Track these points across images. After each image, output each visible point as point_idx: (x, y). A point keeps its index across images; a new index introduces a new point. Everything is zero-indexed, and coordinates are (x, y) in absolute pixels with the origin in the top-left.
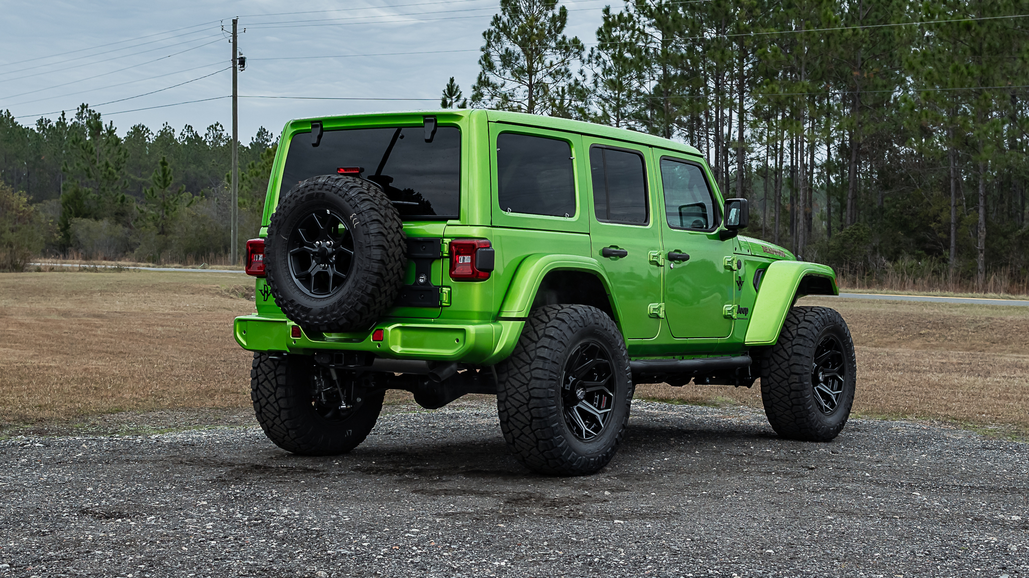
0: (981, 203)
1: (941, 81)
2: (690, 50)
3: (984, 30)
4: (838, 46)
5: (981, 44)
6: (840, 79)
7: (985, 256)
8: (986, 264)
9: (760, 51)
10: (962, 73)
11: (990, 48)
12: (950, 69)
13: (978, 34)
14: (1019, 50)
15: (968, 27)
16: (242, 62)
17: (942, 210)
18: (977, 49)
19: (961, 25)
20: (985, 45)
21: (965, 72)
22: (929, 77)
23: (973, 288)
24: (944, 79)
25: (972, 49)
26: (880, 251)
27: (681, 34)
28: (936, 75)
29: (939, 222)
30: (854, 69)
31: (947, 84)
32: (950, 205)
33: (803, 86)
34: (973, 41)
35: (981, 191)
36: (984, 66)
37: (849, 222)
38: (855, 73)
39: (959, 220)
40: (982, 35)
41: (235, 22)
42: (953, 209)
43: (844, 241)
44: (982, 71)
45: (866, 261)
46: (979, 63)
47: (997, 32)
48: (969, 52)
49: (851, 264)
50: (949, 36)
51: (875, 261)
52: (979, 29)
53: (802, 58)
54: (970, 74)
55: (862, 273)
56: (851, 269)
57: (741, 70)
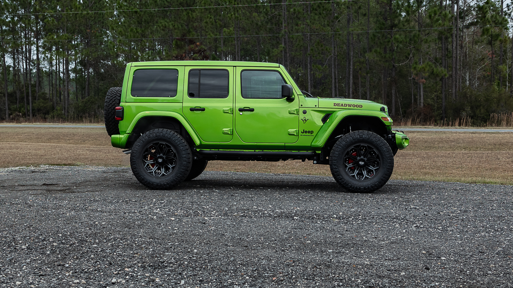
1: (126, 35)
2: (13, 19)
3: (143, 13)
4: (81, 19)
5: (141, 19)
6: (80, 32)
9: (45, 20)
10: (134, 32)
11: (145, 21)
12: (129, 30)
13: (140, 15)
14: (157, 22)
15: (136, 12)
18: (140, 22)
19: (133, 12)
20: (143, 20)
21: (135, 31)
22: (120, 33)
24: (127, 34)
25: (138, 21)
26: (101, 107)
27: (8, 11)
28: (123, 32)
30: (87, 29)
31: (128, 36)
33: (66, 36)
34: (138, 18)
36: (143, 29)
37: (87, 95)
38: (89, 31)
40: (142, 16)
43: (86, 103)
44: (142, 31)
45: (95, 112)
46: (141, 27)
47: (148, 14)
48: (137, 23)
49: (89, 113)
50: (128, 16)
51: (99, 112)
52: (140, 13)
53: (65, 24)
54: (137, 32)
55: (94, 117)
56: (89, 115)
57: (37, 28)
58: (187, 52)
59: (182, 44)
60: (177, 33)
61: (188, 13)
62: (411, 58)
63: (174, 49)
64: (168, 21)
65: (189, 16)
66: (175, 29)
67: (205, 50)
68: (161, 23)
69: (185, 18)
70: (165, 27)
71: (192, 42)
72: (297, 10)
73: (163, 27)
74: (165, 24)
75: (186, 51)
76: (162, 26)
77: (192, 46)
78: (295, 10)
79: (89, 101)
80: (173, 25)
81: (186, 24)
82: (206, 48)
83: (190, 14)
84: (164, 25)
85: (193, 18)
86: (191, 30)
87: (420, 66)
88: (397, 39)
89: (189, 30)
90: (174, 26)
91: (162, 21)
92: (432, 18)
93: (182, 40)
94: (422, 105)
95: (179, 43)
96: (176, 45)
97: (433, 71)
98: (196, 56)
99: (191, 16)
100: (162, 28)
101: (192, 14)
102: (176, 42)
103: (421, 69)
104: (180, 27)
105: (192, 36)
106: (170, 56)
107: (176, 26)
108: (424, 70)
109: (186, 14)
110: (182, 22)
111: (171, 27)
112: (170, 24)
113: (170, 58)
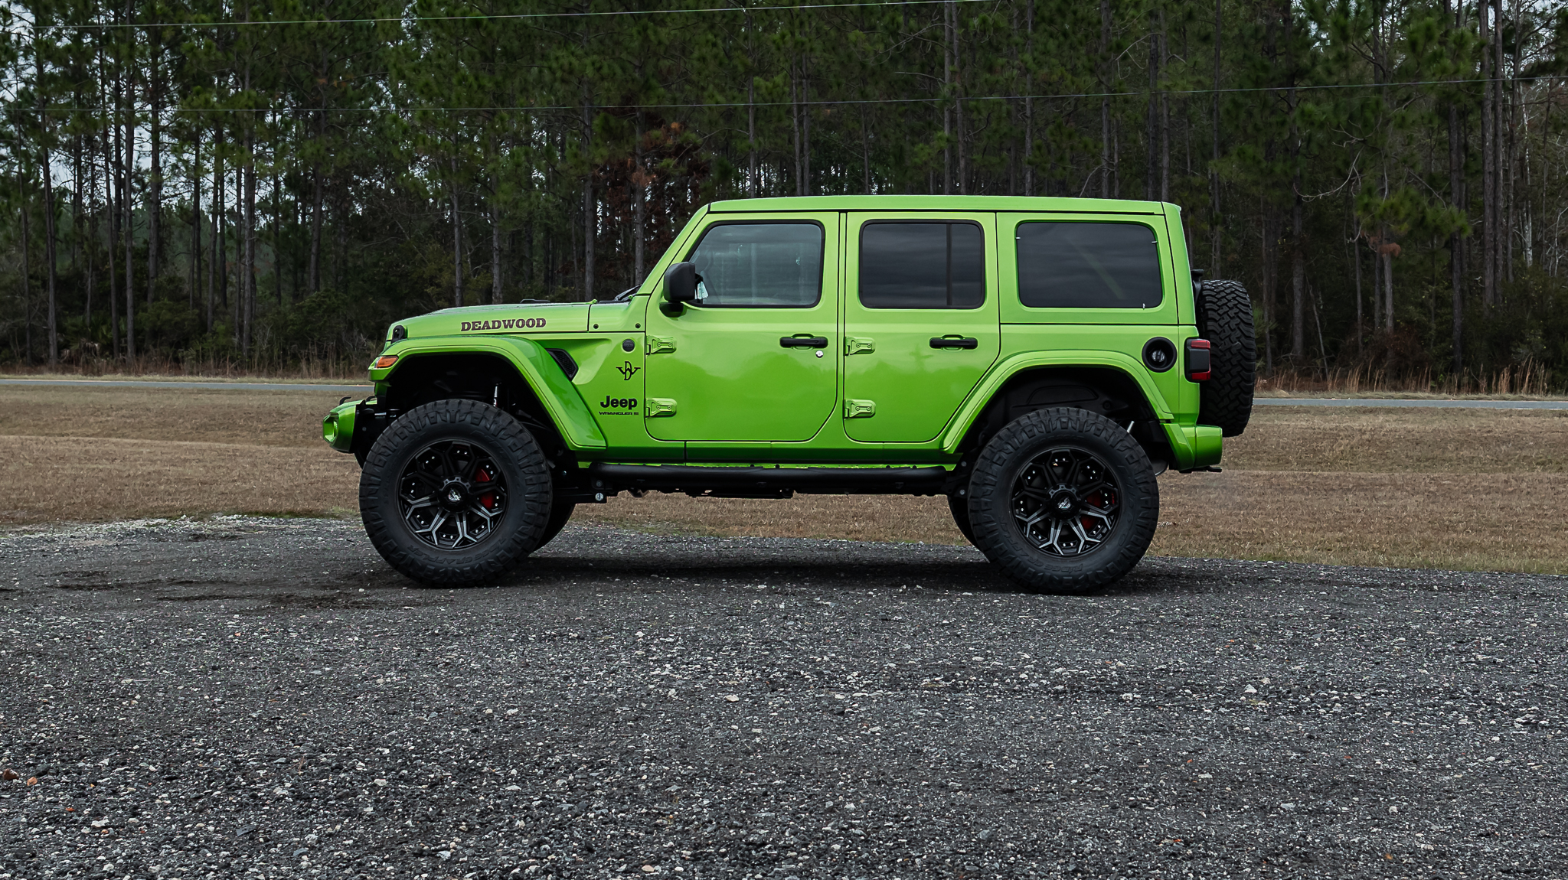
0: (496, 259)
1: (442, 95)
2: (77, 39)
3: (498, 27)
4: (298, 42)
5: (494, 47)
6: (293, 86)
9: (182, 46)
10: (470, 86)
11: (505, 52)
12: (454, 81)
13: (490, 34)
14: (543, 57)
15: (477, 23)
17: (441, 270)
18: (489, 54)
20: (500, 49)
21: (475, 86)
22: (425, 90)
24: (446, 92)
25: (482, 53)
26: (358, 326)
27: (65, 16)
28: (435, 87)
29: (438, 285)
30: (318, 75)
31: (450, 99)
32: (453, 262)
33: (249, 97)
34: (484, 42)
35: (496, 244)
36: (500, 78)
37: (312, 287)
38: (322, 81)
39: (465, 281)
40: (495, 36)
42: (458, 269)
43: (309, 313)
44: (497, 84)
45: (339, 340)
46: (492, 72)
47: (515, 31)
48: (478, 57)
49: (318, 345)
50: (452, 36)
51: (353, 341)
52: (491, 26)
53: (247, 58)
54: (481, 87)
55: (335, 357)
56: (319, 352)
57: (154, 71)
58: (639, 152)
59: (623, 127)
60: (608, 90)
61: (645, 29)
62: (1354, 174)
63: (599, 141)
64: (580, 52)
65: (646, 39)
66: (603, 79)
67: (696, 147)
68: (557, 58)
69: (636, 44)
70: (571, 72)
71: (653, 120)
72: (990, 21)
73: (564, 71)
74: (570, 64)
75: (634, 148)
76: (561, 67)
77: (657, 133)
78: (984, 21)
79: (320, 306)
80: (598, 65)
81: (637, 63)
82: (700, 141)
83: (650, 32)
84: (566, 67)
85: (660, 43)
86: (654, 82)
87: (1382, 202)
88: (1310, 116)
89: (647, 81)
90: (600, 68)
91: (559, 53)
92: (1420, 48)
93: (621, 113)
94: (1389, 323)
95: (613, 122)
96: (603, 128)
97: (1424, 218)
98: (668, 165)
99: (652, 38)
100: (559, 74)
101: (656, 32)
102: (606, 120)
103: (1385, 209)
104: (619, 71)
105: (655, 100)
106: (583, 163)
107: (605, 71)
108: (1397, 213)
109: (639, 33)
110: (624, 56)
111: (589, 71)
112: (588, 61)
113: (586, 169)
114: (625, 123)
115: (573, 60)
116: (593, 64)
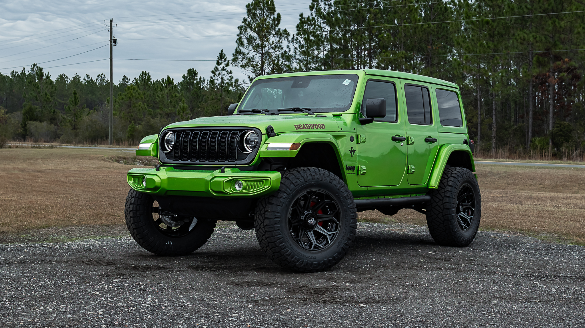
0: (494, 113)
1: (474, 50)
2: (344, 35)
3: (495, 24)
4: (420, 33)
5: (494, 32)
6: (420, 50)
7: (496, 140)
8: (496, 144)
9: (380, 36)
10: (485, 47)
11: (499, 34)
12: (478, 45)
13: (492, 27)
14: (514, 35)
15: (487, 23)
16: (115, 41)
17: (473, 117)
18: (492, 35)
19: (484, 21)
20: (496, 32)
21: (486, 46)
22: (467, 49)
23: (490, 156)
24: (475, 49)
25: (490, 35)
27: (340, 27)
28: (471, 48)
29: (472, 123)
30: (428, 45)
31: (476, 52)
32: (478, 114)
33: (402, 53)
34: (490, 30)
35: (494, 107)
36: (496, 43)
38: (429, 47)
39: (482, 121)
40: (494, 27)
41: (111, 21)
42: (479, 116)
44: (495, 46)
46: (493, 41)
47: (502, 25)
48: (488, 36)
50: (477, 28)
52: (493, 24)
53: (402, 39)
54: (488, 47)
57: (370, 46)
58: (551, 70)
59: (545, 61)
60: (539, 46)
61: (555, 22)
63: (535, 66)
64: (528, 32)
65: (555, 26)
66: (537, 42)
67: (575, 68)
68: (519, 35)
69: (550, 28)
70: (524, 40)
71: (557, 58)
73: (521, 39)
74: (524, 37)
75: (550, 69)
76: (520, 38)
77: (559, 63)
80: (535, 37)
81: (551, 36)
82: (577, 65)
83: (556, 23)
84: (522, 38)
85: (561, 27)
86: (558, 43)
89: (555, 42)
90: (536, 38)
91: (520, 33)
93: (545, 55)
95: (541, 58)
96: (537, 61)
98: (564, 75)
99: (557, 25)
100: (519, 41)
101: (559, 23)
102: (538, 58)
104: (544, 39)
105: (558, 50)
106: (529, 75)
107: (538, 39)
109: (552, 23)
110: (546, 33)
111: (532, 39)
112: (531, 35)
113: (530, 77)
114: (546, 59)
115: (526, 36)
116: (533, 36)
